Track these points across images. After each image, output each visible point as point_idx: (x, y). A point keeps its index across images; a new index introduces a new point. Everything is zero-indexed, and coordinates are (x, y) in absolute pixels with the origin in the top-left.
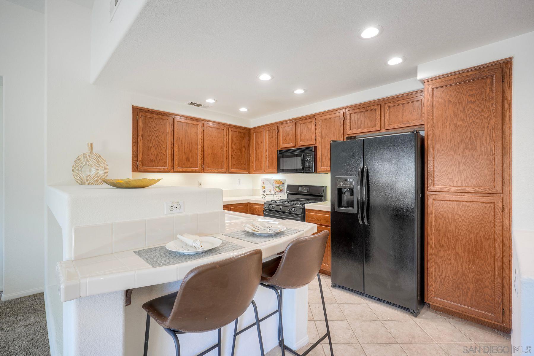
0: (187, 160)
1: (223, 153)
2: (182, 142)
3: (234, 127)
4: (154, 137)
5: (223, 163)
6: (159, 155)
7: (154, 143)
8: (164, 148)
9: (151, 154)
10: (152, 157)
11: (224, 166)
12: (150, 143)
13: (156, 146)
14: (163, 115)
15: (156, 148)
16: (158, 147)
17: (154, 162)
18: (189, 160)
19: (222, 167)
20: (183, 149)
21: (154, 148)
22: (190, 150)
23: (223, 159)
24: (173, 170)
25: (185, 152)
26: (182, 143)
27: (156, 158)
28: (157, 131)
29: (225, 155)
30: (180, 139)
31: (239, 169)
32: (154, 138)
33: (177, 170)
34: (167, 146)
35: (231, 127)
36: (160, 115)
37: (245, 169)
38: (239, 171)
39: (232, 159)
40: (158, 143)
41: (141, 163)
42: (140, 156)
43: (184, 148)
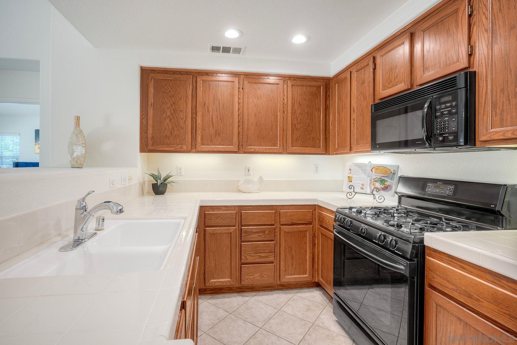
0: (216, 135)
1: (277, 122)
2: (208, 109)
3: (299, 78)
4: (169, 105)
5: (277, 138)
6: (176, 129)
7: (169, 114)
8: (182, 119)
9: (164, 128)
10: (166, 131)
11: (278, 143)
12: (164, 113)
13: (171, 117)
14: (181, 74)
15: (170, 120)
16: (173, 118)
17: (169, 138)
18: (219, 134)
19: (275, 145)
20: (211, 119)
21: (168, 120)
22: (220, 119)
23: (277, 132)
24: (193, 149)
25: (213, 123)
26: (208, 111)
27: (171, 133)
28: (172, 96)
29: (280, 124)
30: (205, 104)
31: (307, 147)
32: (168, 107)
33: (200, 150)
34: (186, 116)
35: (292, 79)
36: (177, 74)
37: (320, 147)
38: (308, 150)
39: (293, 130)
40: (174, 112)
41: (151, 140)
42: (150, 131)
43: (211, 117)
